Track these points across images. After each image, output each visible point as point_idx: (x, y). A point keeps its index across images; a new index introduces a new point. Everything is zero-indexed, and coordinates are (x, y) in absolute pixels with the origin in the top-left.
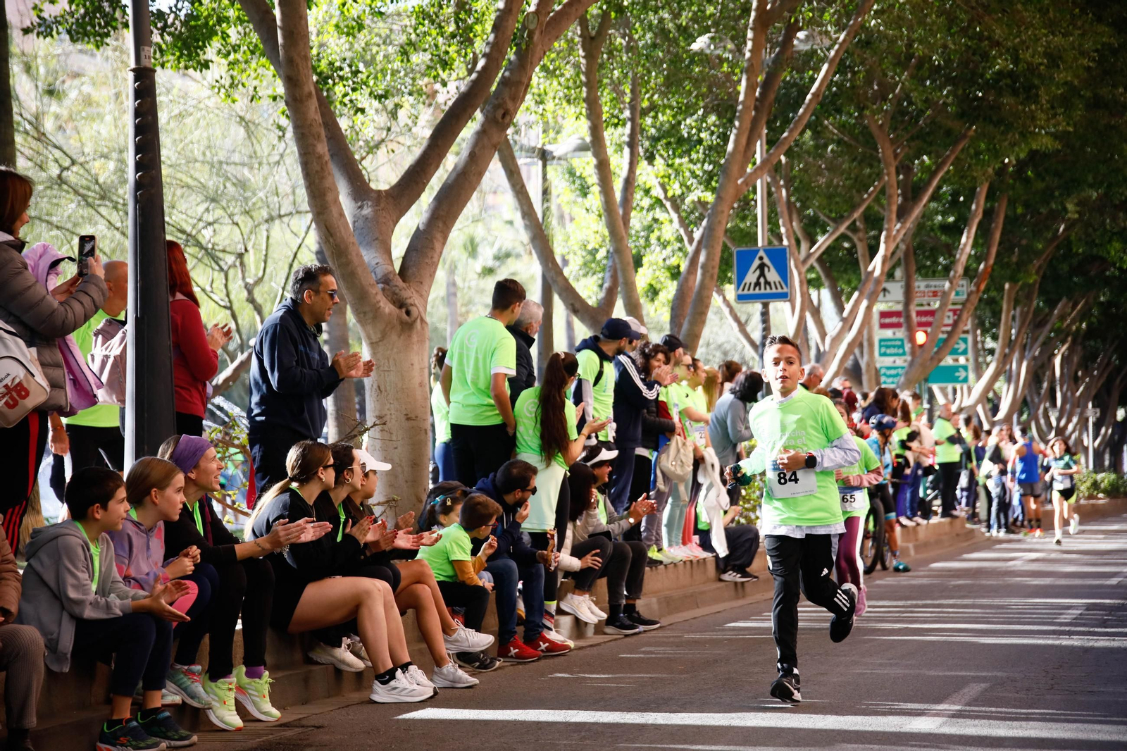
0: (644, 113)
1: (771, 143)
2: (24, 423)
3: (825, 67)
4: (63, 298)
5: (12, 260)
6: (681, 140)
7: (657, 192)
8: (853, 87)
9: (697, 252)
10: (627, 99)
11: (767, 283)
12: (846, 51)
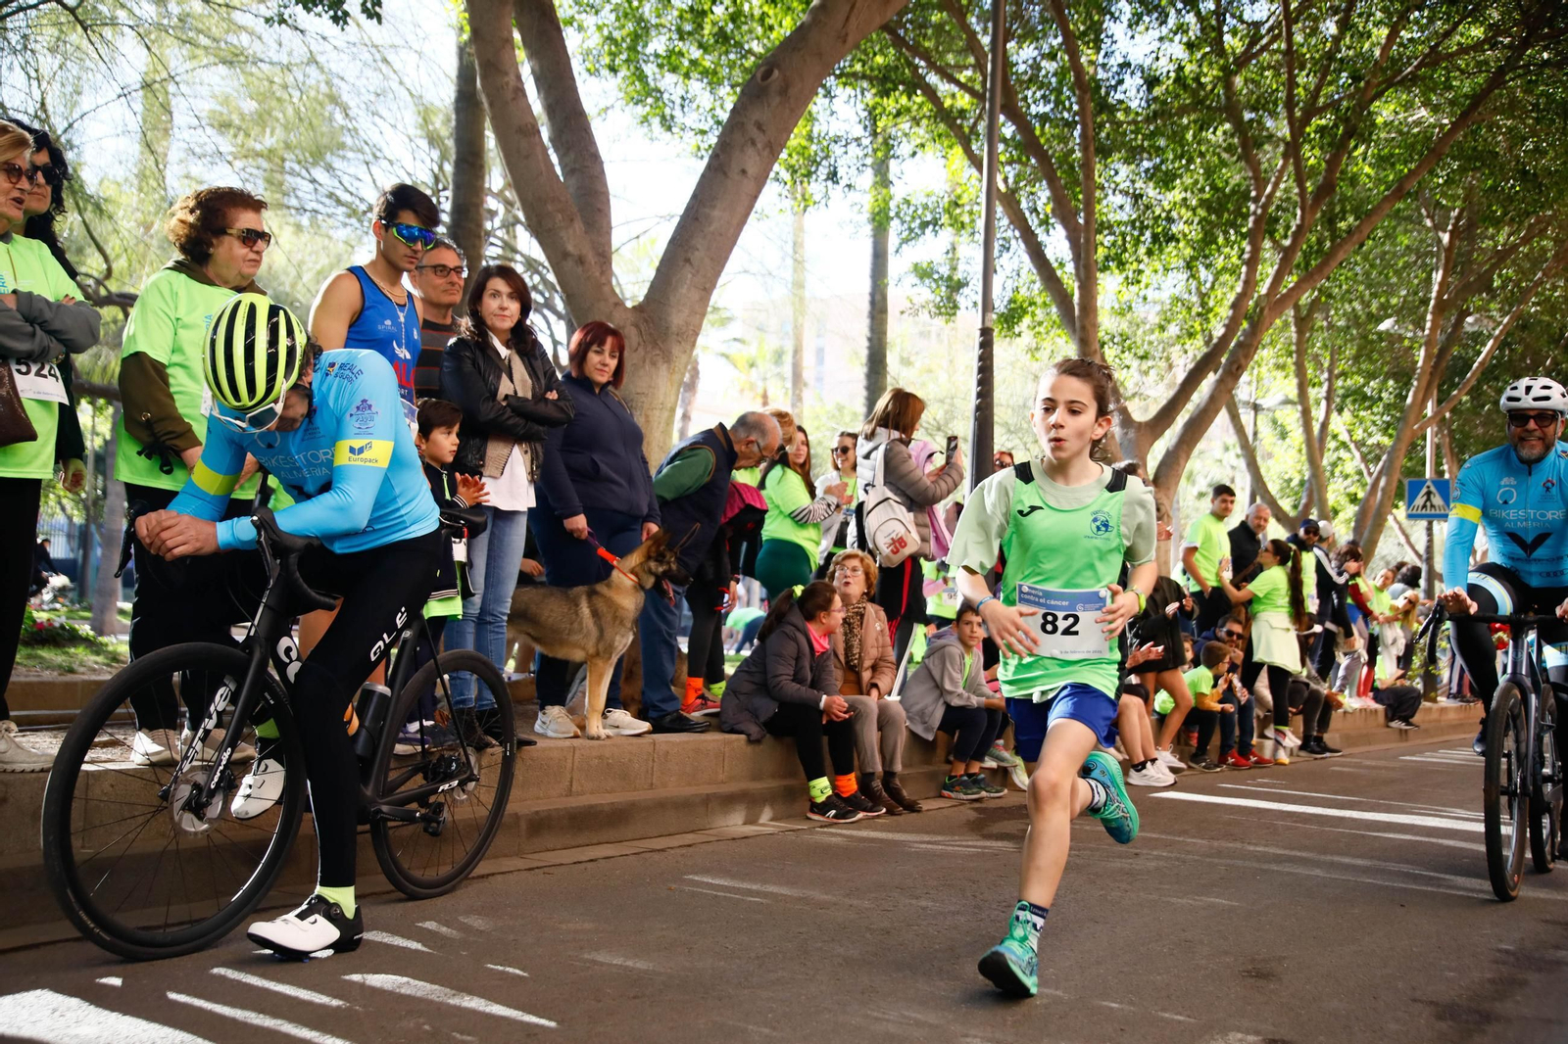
0: (1338, 377)
1: (1439, 402)
2: (902, 565)
3: (1490, 343)
4: (933, 478)
5: (901, 452)
6: (1365, 398)
7: (1344, 437)
8: (1510, 360)
9: (1378, 479)
10: (1326, 365)
11: (1432, 506)
12: (1508, 332)
